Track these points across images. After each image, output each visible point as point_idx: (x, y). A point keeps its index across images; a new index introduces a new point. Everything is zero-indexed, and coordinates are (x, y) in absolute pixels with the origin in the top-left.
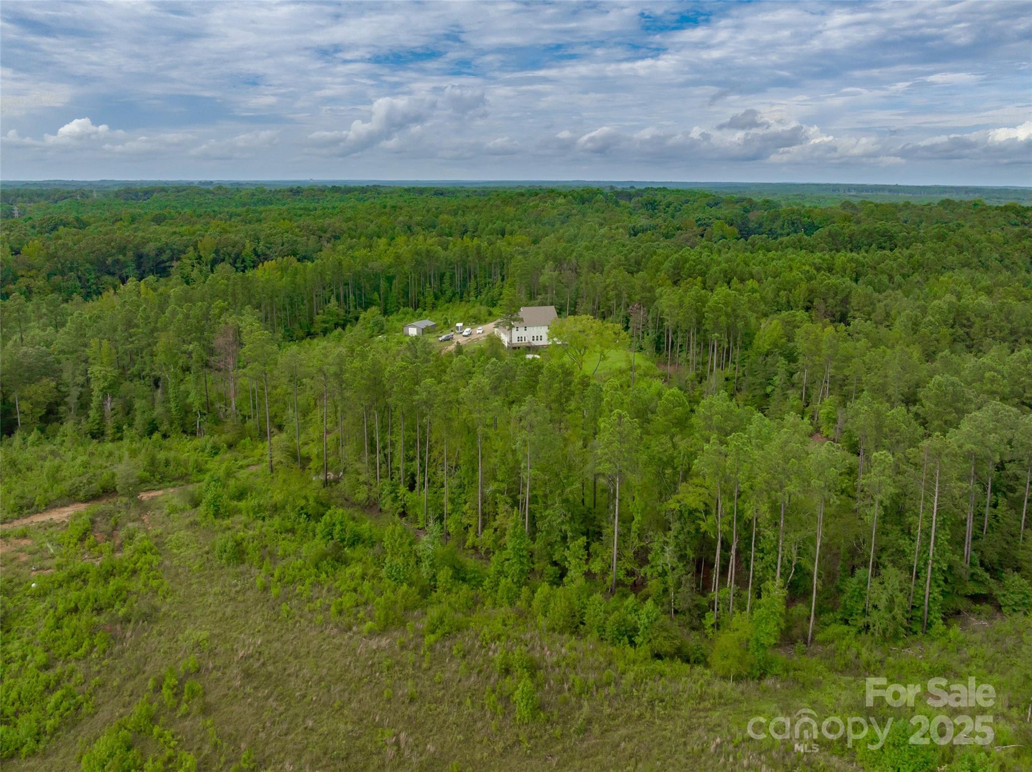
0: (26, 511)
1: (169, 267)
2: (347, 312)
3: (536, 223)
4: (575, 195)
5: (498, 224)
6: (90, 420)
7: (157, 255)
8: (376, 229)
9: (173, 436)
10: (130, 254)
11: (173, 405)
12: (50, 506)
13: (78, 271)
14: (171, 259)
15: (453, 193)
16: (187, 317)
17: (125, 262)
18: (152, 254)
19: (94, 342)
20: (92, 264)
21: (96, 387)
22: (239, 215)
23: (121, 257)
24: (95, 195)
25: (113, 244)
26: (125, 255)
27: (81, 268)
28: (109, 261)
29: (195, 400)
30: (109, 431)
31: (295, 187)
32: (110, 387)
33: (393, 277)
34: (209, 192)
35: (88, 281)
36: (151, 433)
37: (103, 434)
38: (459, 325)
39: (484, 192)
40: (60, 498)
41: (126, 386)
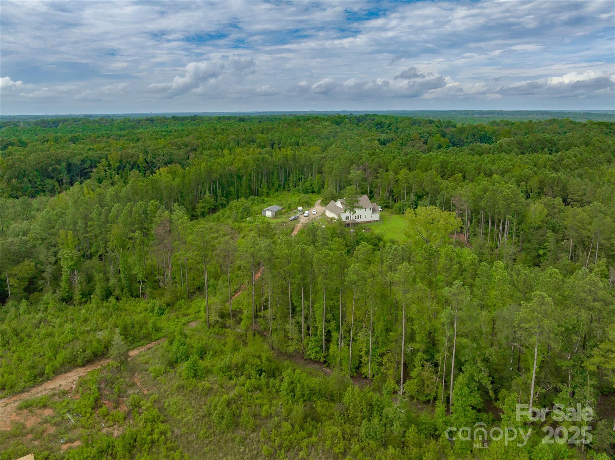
0: (40, 379)
1: (90, 172)
2: (216, 200)
3: (317, 138)
4: (332, 119)
5: (294, 139)
6: (62, 289)
7: (81, 164)
8: (219, 144)
9: (124, 298)
10: (64, 164)
11: (122, 275)
12: (57, 373)
13: (28, 176)
14: (91, 167)
15: (249, 119)
16: (130, 212)
17: (61, 169)
18: (78, 163)
19: (62, 232)
20: (37, 171)
21: (65, 265)
22: (124, 136)
23: (58, 166)
24: (22, 124)
25: (52, 158)
26: (60, 165)
27: (31, 175)
28: (50, 168)
29: (138, 272)
30: (77, 297)
31: (149, 117)
32: (75, 264)
33: (242, 176)
34: (96, 121)
35: (36, 183)
36: (107, 297)
37: (71, 298)
38: (300, 208)
39: (267, 118)
40: (62, 365)
41: (88, 263)
